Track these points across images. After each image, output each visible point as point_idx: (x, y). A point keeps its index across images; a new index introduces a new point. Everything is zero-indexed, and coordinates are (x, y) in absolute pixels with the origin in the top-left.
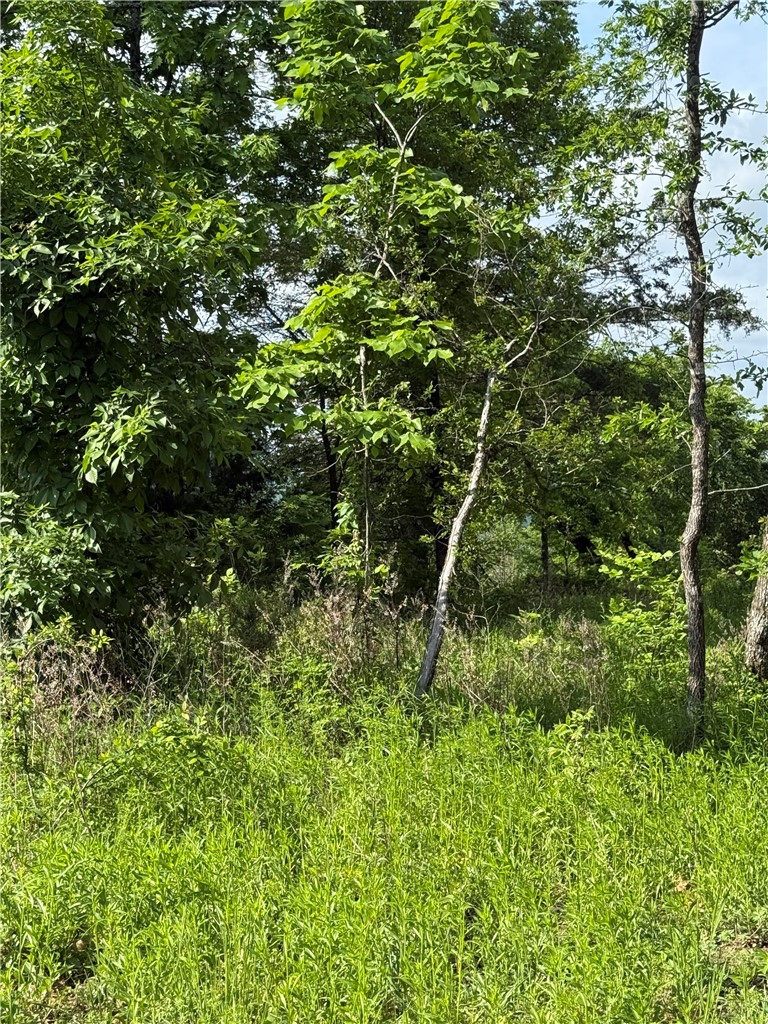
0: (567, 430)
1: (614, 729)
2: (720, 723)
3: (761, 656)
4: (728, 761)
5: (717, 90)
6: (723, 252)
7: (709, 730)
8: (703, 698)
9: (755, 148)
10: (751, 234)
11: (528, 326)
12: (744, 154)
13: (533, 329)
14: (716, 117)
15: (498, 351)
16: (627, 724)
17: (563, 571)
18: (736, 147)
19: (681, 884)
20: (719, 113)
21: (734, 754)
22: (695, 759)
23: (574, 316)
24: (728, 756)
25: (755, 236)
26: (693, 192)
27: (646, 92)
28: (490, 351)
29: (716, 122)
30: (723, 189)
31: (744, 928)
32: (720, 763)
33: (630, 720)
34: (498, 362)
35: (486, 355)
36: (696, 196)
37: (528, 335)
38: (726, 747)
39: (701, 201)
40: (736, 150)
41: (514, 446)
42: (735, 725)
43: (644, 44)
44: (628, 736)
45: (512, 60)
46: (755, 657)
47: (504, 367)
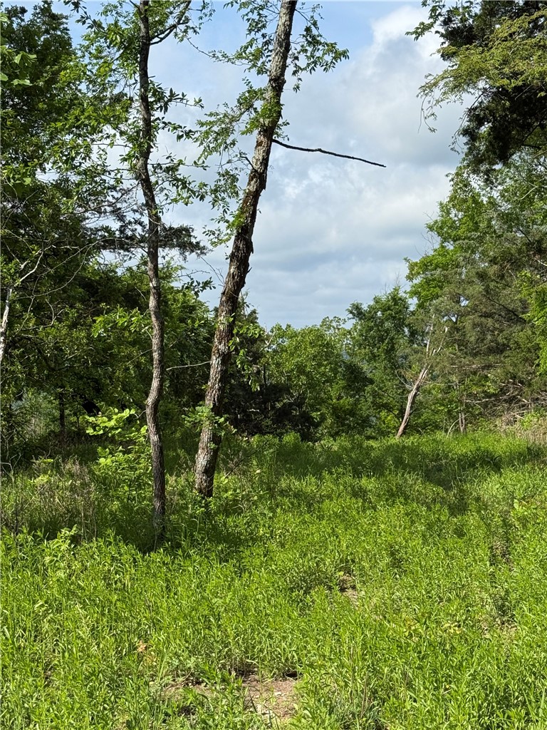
0: (69, 326)
1: (100, 539)
2: (176, 530)
3: (206, 482)
4: (180, 556)
5: (160, 88)
6: (169, 201)
7: (168, 535)
8: (164, 513)
9: (187, 129)
10: (189, 189)
11: (37, 252)
12: (181, 134)
13: (40, 254)
14: (161, 107)
15: (15, 270)
16: (109, 535)
17: (76, 427)
18: (175, 128)
19: (141, 646)
20: (162, 104)
21: (184, 552)
22: (157, 557)
23: (69, 244)
24: (180, 552)
25: (192, 191)
26: (147, 158)
27: (115, 86)
28: (9, 270)
29: (161, 111)
30: (167, 158)
31: (183, 673)
32: (174, 558)
33: (110, 532)
34: (15, 277)
35: (6, 273)
36: (149, 161)
37: (37, 257)
38: (179, 546)
39: (153, 165)
40: (175, 131)
41: (29, 339)
42: (186, 530)
43: (112, 52)
44: (110, 543)
45: (17, 59)
46: (202, 482)
47: (19, 282)
